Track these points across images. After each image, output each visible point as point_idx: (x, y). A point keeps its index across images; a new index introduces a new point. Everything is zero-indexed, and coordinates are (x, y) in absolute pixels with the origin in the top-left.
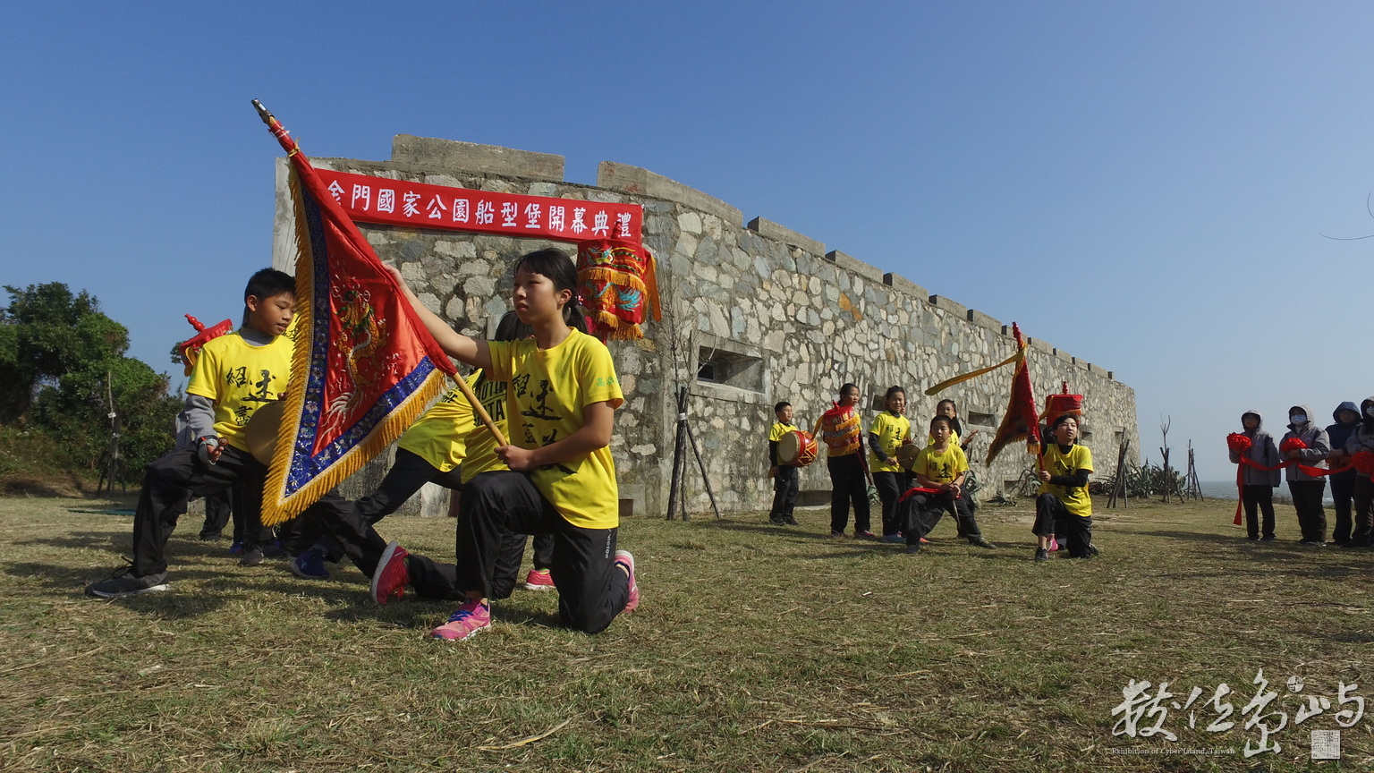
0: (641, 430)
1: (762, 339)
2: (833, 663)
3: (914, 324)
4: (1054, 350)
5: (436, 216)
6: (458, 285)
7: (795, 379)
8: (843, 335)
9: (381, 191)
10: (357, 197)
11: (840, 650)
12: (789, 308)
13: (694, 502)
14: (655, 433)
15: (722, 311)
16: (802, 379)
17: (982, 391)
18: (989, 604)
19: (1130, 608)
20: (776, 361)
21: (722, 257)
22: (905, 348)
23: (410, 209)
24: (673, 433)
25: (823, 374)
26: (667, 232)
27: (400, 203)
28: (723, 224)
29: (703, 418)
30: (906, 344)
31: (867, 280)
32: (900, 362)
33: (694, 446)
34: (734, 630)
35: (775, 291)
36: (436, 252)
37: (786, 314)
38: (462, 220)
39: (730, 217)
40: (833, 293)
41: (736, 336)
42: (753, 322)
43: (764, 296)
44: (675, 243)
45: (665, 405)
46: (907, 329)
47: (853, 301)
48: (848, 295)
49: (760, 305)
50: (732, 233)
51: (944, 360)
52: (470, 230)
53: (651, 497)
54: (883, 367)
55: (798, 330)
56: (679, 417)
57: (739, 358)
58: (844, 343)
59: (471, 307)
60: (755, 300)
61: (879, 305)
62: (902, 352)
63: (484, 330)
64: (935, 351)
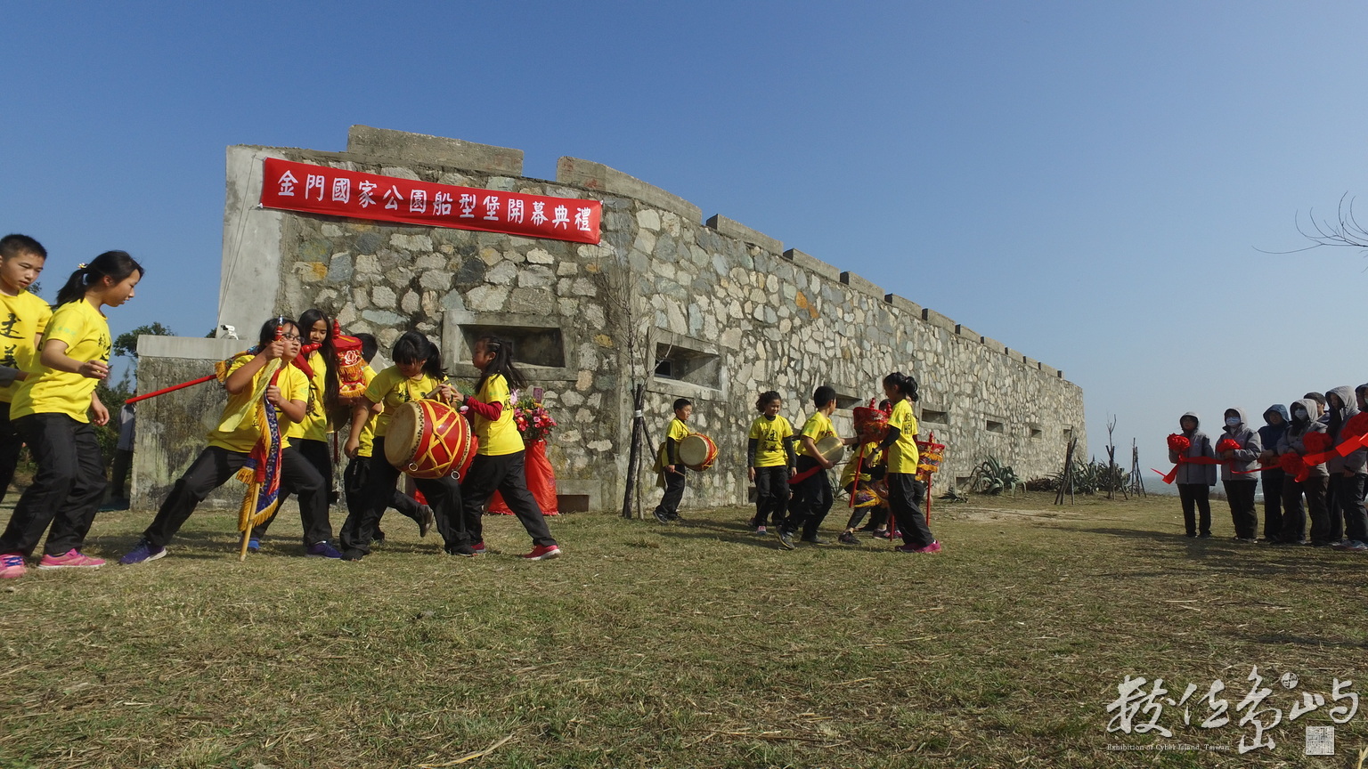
0: (598, 426)
1: (719, 336)
2: (780, 670)
3: (870, 323)
4: (1006, 349)
5: (392, 206)
6: (414, 278)
7: (751, 376)
8: (799, 333)
9: (336, 180)
10: (311, 187)
11: (787, 657)
12: (746, 306)
13: (650, 497)
14: (611, 429)
15: (680, 308)
16: (758, 377)
17: (936, 389)
18: (936, 606)
19: (1072, 610)
20: (733, 358)
21: (680, 254)
22: (861, 346)
23: (366, 199)
24: (629, 430)
25: (780, 372)
26: (625, 228)
27: (355, 193)
28: (682, 222)
29: (659, 415)
30: (862, 342)
31: (824, 279)
32: (855, 360)
33: (650, 444)
34: (682, 635)
35: (733, 289)
36: (392, 246)
37: (743, 312)
38: (419, 210)
39: (689, 214)
40: (790, 291)
41: (693, 333)
42: (710, 319)
43: (721, 293)
44: (634, 240)
45: (622, 401)
46: (862, 327)
47: (810, 299)
48: (805, 293)
49: (717, 302)
50: (691, 230)
51: (899, 358)
53: (607, 493)
54: (839, 365)
55: (756, 328)
56: (635, 414)
57: (696, 355)
58: (801, 341)
59: (426, 301)
60: (713, 297)
61: (836, 303)
62: (858, 352)
63: (441, 324)
64: (890, 350)
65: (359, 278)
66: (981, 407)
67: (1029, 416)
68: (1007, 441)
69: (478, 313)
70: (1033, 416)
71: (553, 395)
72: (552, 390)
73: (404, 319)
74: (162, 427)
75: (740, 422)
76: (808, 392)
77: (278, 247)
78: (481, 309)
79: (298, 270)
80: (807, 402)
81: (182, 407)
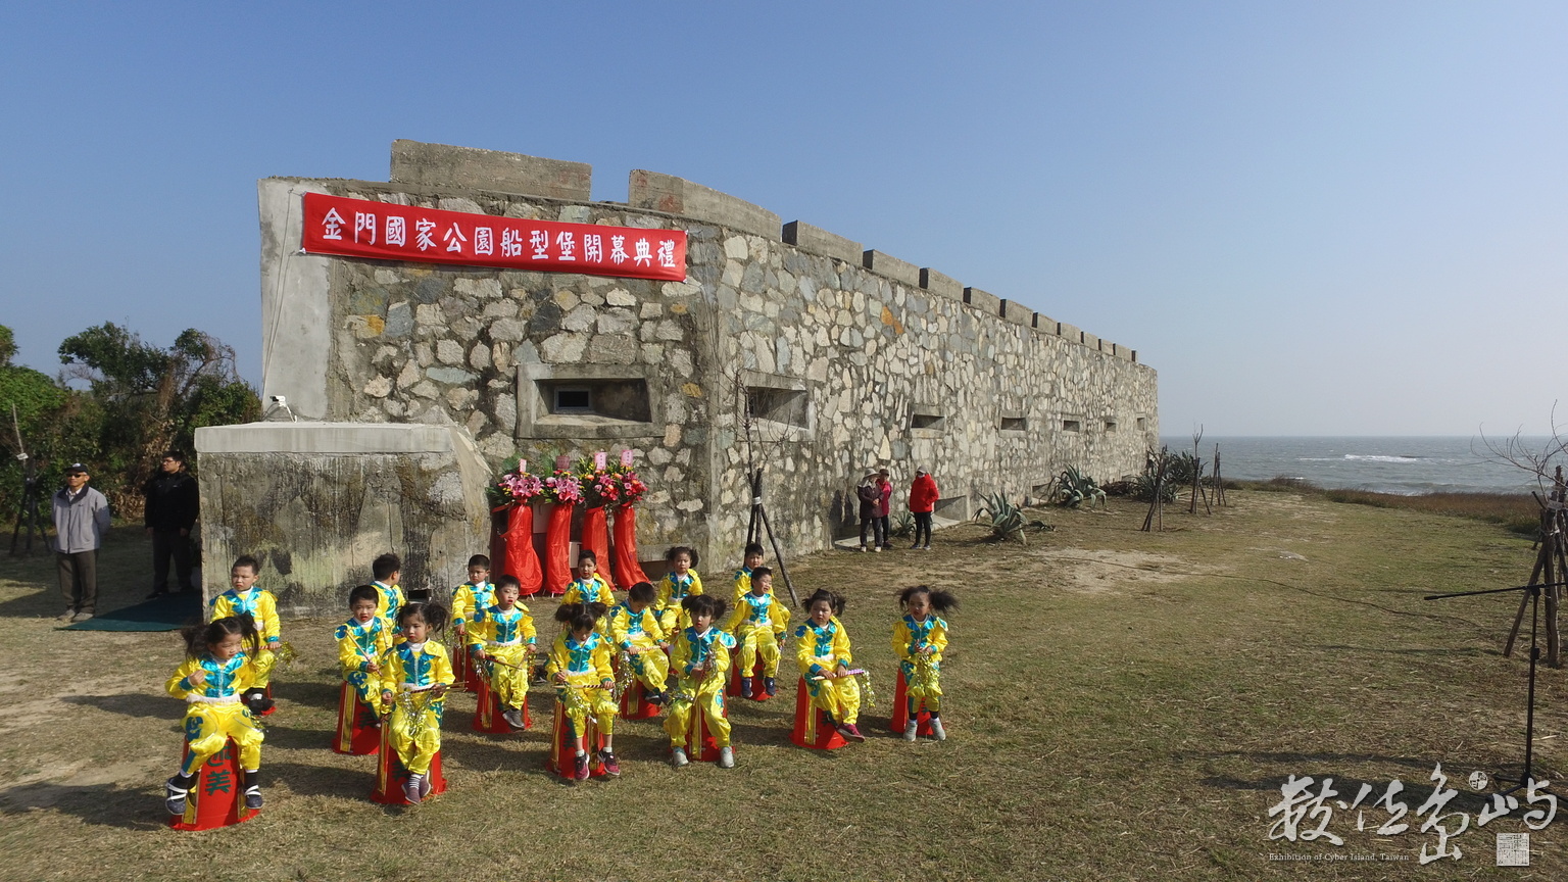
0: (687, 484)
1: (807, 369)
3: (953, 331)
4: (1082, 335)
5: (455, 248)
6: (483, 329)
7: (837, 408)
8: (884, 353)
9: (389, 218)
10: (360, 229)
12: (832, 331)
14: (702, 487)
15: (768, 344)
16: (844, 408)
17: (1015, 394)
20: (820, 392)
21: (768, 283)
22: (944, 358)
23: (425, 241)
25: (865, 399)
27: (412, 233)
28: (770, 246)
30: (945, 354)
31: (908, 287)
32: (938, 374)
35: (821, 315)
36: (456, 292)
37: (830, 338)
38: (486, 252)
39: (768, 226)
40: (876, 308)
41: (781, 369)
42: (798, 351)
43: (808, 321)
44: (721, 273)
45: (713, 456)
46: (946, 337)
47: (895, 314)
48: (890, 307)
49: (804, 332)
50: (779, 254)
51: (980, 366)
52: (496, 265)
54: (922, 383)
55: (842, 355)
56: (754, 501)
57: (783, 393)
58: (886, 361)
59: (497, 354)
60: (800, 327)
61: (920, 314)
62: (941, 363)
63: (515, 380)
64: (972, 358)
65: (421, 331)
66: (1059, 406)
67: (1104, 410)
68: (1082, 440)
69: (556, 365)
70: (1108, 409)
71: (640, 453)
72: (639, 448)
73: (474, 376)
74: (231, 531)
75: (826, 461)
76: (892, 417)
77: (326, 298)
78: (559, 361)
79: (351, 324)
80: (891, 428)
81: (251, 508)
